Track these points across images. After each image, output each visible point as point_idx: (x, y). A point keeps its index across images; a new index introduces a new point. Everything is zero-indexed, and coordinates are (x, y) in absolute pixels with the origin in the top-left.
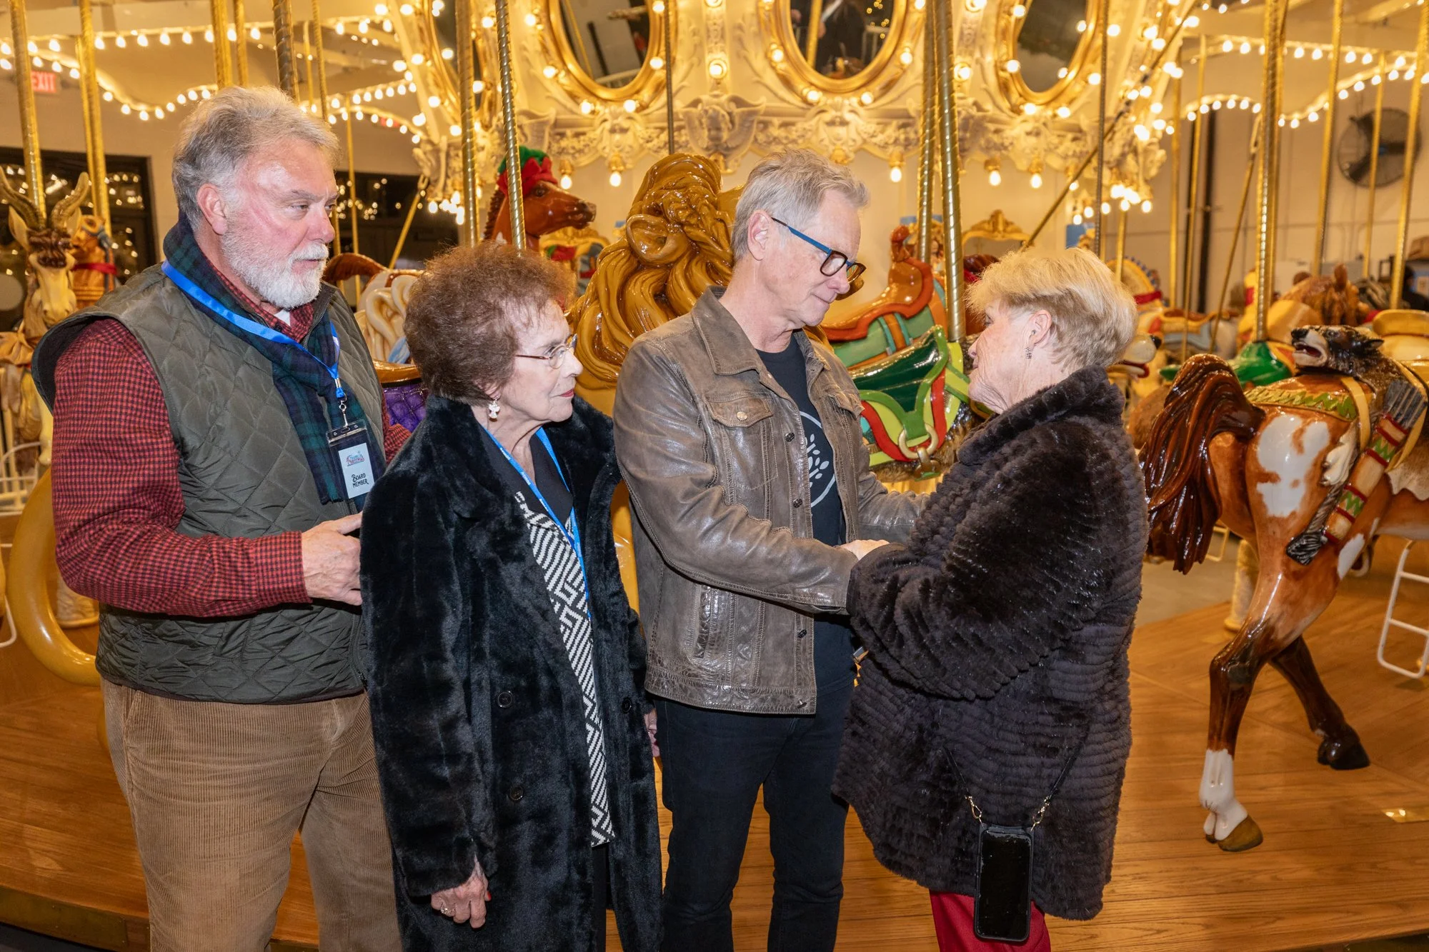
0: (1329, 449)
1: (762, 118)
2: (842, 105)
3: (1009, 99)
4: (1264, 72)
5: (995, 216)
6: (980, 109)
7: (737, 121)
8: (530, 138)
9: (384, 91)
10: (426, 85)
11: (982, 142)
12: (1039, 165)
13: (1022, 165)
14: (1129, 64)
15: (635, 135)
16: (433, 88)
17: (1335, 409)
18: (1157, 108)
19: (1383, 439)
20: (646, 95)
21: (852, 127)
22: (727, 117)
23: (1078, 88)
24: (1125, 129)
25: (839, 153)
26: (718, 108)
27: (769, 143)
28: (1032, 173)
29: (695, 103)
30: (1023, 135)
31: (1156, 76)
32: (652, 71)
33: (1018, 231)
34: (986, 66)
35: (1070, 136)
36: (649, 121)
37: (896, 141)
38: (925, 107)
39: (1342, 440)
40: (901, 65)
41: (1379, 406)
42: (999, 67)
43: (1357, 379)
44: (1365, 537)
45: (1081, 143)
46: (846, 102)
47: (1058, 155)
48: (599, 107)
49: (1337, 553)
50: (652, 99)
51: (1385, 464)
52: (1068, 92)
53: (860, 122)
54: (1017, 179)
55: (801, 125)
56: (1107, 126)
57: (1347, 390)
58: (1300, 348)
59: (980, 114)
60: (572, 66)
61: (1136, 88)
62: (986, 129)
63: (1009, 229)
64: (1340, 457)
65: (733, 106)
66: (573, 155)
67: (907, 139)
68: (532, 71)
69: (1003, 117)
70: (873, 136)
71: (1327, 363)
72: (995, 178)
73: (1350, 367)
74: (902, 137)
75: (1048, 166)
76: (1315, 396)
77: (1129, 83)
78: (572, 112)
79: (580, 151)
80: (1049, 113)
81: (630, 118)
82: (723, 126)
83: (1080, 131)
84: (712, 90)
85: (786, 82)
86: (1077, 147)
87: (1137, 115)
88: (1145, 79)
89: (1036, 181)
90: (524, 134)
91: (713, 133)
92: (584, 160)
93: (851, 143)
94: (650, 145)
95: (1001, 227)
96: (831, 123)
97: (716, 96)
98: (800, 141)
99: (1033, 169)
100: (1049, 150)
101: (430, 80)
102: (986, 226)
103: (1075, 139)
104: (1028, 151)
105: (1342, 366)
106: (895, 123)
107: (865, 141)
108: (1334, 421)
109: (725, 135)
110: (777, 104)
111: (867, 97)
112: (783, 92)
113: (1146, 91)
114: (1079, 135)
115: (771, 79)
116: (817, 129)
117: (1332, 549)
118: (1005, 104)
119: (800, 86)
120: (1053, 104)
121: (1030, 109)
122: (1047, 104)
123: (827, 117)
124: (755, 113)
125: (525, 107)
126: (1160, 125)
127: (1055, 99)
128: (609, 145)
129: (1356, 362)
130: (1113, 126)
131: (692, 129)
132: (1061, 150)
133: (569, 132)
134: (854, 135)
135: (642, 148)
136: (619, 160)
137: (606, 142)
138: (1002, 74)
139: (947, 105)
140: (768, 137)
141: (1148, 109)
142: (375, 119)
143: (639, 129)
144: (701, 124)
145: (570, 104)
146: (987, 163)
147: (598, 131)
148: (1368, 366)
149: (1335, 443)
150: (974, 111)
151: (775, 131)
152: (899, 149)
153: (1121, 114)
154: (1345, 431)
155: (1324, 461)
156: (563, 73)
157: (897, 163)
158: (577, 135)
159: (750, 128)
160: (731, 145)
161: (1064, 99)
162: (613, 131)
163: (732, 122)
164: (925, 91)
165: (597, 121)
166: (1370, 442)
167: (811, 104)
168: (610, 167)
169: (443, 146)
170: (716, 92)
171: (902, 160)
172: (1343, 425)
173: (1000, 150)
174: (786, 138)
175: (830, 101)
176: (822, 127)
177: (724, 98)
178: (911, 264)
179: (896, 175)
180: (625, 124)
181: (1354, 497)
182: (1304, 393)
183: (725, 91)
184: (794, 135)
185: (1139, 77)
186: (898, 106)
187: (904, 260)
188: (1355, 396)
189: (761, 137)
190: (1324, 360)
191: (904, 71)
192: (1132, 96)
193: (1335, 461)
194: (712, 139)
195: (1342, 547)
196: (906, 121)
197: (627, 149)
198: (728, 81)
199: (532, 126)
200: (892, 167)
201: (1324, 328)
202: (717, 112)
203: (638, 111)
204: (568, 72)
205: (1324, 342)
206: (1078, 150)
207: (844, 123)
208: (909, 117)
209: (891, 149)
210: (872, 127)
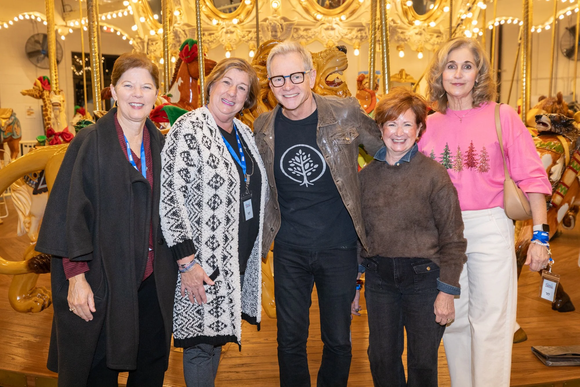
0: (552, 166)
1: (295, 27)
2: (332, 21)
3: (407, 18)
4: (523, 6)
5: (401, 72)
6: (395, 23)
7: (284, 28)
8: (188, 35)
9: (112, 15)
10: (138, 12)
11: (396, 37)
12: (422, 48)
13: (414, 48)
14: (462, 3)
15: (237, 34)
16: (141, 13)
17: (554, 149)
18: (475, 22)
19: (575, 161)
20: (242, 16)
21: (336, 31)
22: (280, 26)
23: (439, 13)
24: (461, 32)
25: (330, 42)
26: (276, 22)
27: (299, 38)
28: (418, 52)
29: (265, 20)
30: (414, 34)
31: (474, 8)
32: (245, 6)
33: (412, 78)
34: (397, 3)
35: (436, 35)
36: (244, 28)
37: (357, 37)
38: (372, 22)
39: (558, 161)
40: (359, 3)
41: (574, 147)
42: (403, 4)
43: (564, 136)
44: (569, 205)
45: (441, 38)
46: (334, 19)
47: (431, 44)
48: (221, 22)
49: (557, 211)
50: (245, 18)
51: (577, 173)
52: (434, 15)
53: (340, 28)
54: (411, 54)
55: (313, 30)
56: (453, 30)
57: (559, 140)
58: (539, 123)
59: (395, 25)
60: (209, 3)
61: (465, 13)
62: (397, 32)
63: (408, 77)
64: (557, 169)
65: (283, 21)
66: (208, 43)
67: (361, 36)
68: (190, 6)
69: (405, 26)
70: (346, 35)
71: (551, 129)
72: (402, 54)
73: (561, 131)
74: (359, 35)
75: (426, 49)
76: (546, 143)
77: (462, 11)
78: (208, 24)
79: (212, 42)
80: (426, 24)
81: (235, 27)
82: (278, 30)
83: (440, 33)
84: (273, 14)
85: (307, 11)
86: (438, 40)
87: (466, 26)
88: (469, 9)
89: (420, 56)
90: (186, 34)
91: (274, 33)
92: (213, 46)
93: (336, 38)
94: (244, 39)
95: (404, 77)
96: (327, 29)
97: (275, 17)
98: (313, 37)
99: (418, 50)
100: (426, 42)
101: (140, 9)
102: (397, 76)
103: (438, 36)
104: (416, 42)
105: (558, 131)
106: (356, 29)
107: (342, 37)
108: (554, 153)
109: (279, 34)
110: (302, 21)
111: (343, 17)
112: (305, 15)
113: (470, 15)
114: (439, 35)
115: (300, 9)
116: (321, 32)
117: (554, 209)
118: (406, 21)
119: (313, 12)
120: (428, 21)
121: (417, 23)
122: (425, 20)
123: (325, 26)
124: (292, 24)
125: (186, 22)
126: (476, 30)
127: (428, 18)
128: (225, 39)
129: (563, 129)
130: (455, 30)
131: (264, 31)
132: (432, 41)
133: (206, 33)
134: (338, 35)
135: (240, 40)
136: (230, 46)
137: (223, 37)
138: (404, 7)
139: (384, 20)
140: (298, 35)
141: (471, 23)
142: (105, 28)
143: (239, 32)
144: (268, 29)
145: (207, 20)
146: (398, 47)
147: (220, 33)
148: (568, 131)
149: (554, 163)
150: (392, 24)
151: (301, 33)
152: (358, 41)
153: (458, 25)
154: (559, 158)
155: (550, 171)
156: (204, 6)
157: (357, 47)
158: (210, 34)
159: (290, 31)
160: (282, 38)
161: (432, 18)
162: (227, 33)
163: (282, 28)
164: (372, 14)
165: (220, 28)
166: (570, 163)
167: (318, 21)
168: (225, 49)
169: (146, 40)
170: (275, 15)
171: (359, 46)
172: (559, 155)
173: (404, 41)
174: (307, 36)
175: (326, 19)
176: (323, 31)
177: (279, 18)
178: (366, 91)
179: (357, 52)
180: (233, 29)
181: (563, 187)
182: (541, 142)
183: (279, 14)
184: (310, 35)
185: (466, 8)
186: (357, 21)
187: (363, 89)
188: (563, 144)
189: (295, 35)
190: (550, 128)
191: (360, 6)
192: (463, 17)
193: (555, 171)
194: (273, 36)
195: (559, 209)
196: (361, 28)
197: (233, 41)
198: (280, 10)
199: (189, 30)
200: (355, 49)
201: (549, 114)
202: (276, 24)
203: (238, 23)
204: (207, 6)
205: (549, 120)
206: (439, 41)
207: (333, 29)
208: (363, 26)
209: (354, 41)
210: (345, 31)
